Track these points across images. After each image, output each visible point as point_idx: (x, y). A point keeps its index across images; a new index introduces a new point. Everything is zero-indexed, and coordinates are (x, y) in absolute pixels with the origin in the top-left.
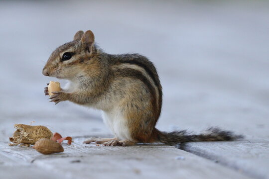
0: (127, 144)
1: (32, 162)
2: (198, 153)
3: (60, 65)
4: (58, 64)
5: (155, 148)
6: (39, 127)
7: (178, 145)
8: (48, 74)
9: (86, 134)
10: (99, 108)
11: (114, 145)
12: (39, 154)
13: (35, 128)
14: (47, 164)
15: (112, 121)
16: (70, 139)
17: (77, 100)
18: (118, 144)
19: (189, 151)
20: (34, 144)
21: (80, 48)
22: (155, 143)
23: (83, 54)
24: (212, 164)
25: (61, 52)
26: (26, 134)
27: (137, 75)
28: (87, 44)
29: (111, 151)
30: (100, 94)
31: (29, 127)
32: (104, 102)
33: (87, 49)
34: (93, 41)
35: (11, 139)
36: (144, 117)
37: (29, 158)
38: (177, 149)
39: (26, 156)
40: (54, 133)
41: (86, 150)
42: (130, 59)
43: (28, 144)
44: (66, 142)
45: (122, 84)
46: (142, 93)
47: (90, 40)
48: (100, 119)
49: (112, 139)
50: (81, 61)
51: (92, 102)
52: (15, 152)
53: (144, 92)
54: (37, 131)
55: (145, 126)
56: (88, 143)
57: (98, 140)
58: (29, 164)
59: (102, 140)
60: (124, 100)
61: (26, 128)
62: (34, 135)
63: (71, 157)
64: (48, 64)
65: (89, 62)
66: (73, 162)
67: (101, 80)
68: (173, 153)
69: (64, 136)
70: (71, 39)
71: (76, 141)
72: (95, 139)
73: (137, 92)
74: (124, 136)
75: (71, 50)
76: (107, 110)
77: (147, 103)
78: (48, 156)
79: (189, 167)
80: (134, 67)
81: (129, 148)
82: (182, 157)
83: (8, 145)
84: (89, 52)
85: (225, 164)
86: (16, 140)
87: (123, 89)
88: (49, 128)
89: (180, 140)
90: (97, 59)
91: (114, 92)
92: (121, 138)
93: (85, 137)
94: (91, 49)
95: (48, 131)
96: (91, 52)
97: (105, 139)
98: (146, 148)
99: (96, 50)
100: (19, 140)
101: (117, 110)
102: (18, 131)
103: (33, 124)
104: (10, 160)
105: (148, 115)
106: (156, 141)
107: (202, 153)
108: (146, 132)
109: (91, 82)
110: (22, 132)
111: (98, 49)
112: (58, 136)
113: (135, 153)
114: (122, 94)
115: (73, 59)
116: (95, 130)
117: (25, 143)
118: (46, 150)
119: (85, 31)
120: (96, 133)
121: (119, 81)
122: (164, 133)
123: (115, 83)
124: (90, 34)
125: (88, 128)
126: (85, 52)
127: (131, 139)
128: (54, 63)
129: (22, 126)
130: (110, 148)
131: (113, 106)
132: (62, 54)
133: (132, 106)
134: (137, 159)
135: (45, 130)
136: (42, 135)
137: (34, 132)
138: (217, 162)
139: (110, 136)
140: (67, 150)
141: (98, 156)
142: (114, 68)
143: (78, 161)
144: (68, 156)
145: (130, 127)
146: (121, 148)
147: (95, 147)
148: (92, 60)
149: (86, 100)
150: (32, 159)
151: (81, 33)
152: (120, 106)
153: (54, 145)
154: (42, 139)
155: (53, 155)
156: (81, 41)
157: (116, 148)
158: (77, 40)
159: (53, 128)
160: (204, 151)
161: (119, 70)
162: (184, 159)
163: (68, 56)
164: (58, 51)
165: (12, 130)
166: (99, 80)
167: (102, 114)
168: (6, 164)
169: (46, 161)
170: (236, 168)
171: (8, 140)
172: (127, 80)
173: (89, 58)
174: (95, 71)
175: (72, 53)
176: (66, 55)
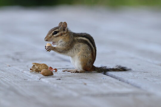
0: (81, 72)
1: (40, 79)
2: (112, 76)
3: (52, 36)
4: (51, 36)
5: (93, 74)
6: (43, 64)
7: (103, 73)
8: (47, 41)
9: (63, 68)
10: (68, 55)
11: (75, 73)
12: (43, 76)
13: (41, 65)
14: (46, 80)
15: (74, 62)
16: (56, 69)
18: (77, 72)
19: (108, 75)
20: (40, 71)
21: (61, 29)
22: (93, 72)
23: (62, 32)
24: (118, 81)
25: (53, 31)
26: (37, 67)
27: (85, 42)
28: (64, 28)
29: (74, 75)
30: (69, 49)
31: (39, 64)
32: (70, 53)
33: (64, 30)
34: (67, 26)
35: (31, 69)
36: (88, 61)
37: (38, 77)
38: (102, 74)
39: (37, 77)
40: (49, 67)
41: (63, 74)
42: (83, 35)
43: (38, 71)
44: (55, 71)
45: (79, 46)
46: (87, 50)
47: (65, 26)
48: (69, 61)
49: (74, 70)
50: (61, 35)
51: (65, 53)
52: (33, 75)
53: (88, 49)
54: (42, 66)
55: (88, 64)
56: (64, 71)
57: (68, 70)
58: (39, 80)
59: (70, 70)
60: (79, 53)
61: (37, 64)
62: (41, 68)
63: (57, 77)
64: (47, 36)
65: (65, 35)
66: (57, 79)
67: (70, 43)
68: (101, 76)
69: (54, 68)
70: (57, 25)
71: (59, 70)
72: (67, 70)
73: (85, 50)
74: (79, 69)
75: (57, 30)
76: (72, 57)
77: (90, 55)
78: (46, 77)
79: (108, 82)
80: (84, 39)
81: (82, 74)
82: (105, 78)
83: (29, 72)
84: (65, 31)
85: (123, 81)
86: (33, 70)
87: (79, 48)
88: (47, 65)
89: (104, 71)
90: (69, 34)
91: (75, 49)
92: (78, 69)
93: (63, 69)
94: (66, 30)
95: (47, 66)
96: (66, 31)
97: (71, 70)
98: (89, 74)
99: (68, 30)
100: (34, 70)
102: (34, 66)
103: (40, 63)
104: (30, 78)
105: (90, 60)
106: (93, 71)
107: (114, 76)
108: (89, 67)
109: (65, 44)
110: (35, 66)
111: (69, 30)
112: (51, 68)
113: (84, 76)
114: (79, 50)
115: (58, 34)
116: (67, 66)
117: (37, 71)
118: (46, 74)
119: (63, 22)
120: (68, 67)
121: (77, 45)
122: (97, 67)
123: (76, 45)
124: (65, 24)
125: (64, 65)
126: (63, 31)
127: (83, 70)
128: (50, 36)
129: (35, 64)
130: (73, 74)
131: (75, 55)
132: (53, 32)
133: (83, 56)
134: (85, 78)
135: (45, 65)
136: (44, 68)
137: (41, 66)
138: (120, 80)
139: (73, 68)
140: (55, 74)
141: (68, 77)
142: (75, 38)
143: (60, 79)
144: (55, 77)
145: (82, 65)
146: (78, 73)
147: (67, 73)
148: (66, 34)
149: (62, 51)
150: (40, 78)
151: (61, 23)
152: (78, 55)
153: (49, 72)
154: (44, 69)
155: (49, 77)
156: (61, 26)
157: (76, 74)
158: (60, 26)
159: (49, 64)
160: (114, 75)
161: (78, 40)
162: (105, 79)
163: (56, 33)
164: (52, 31)
165: (31, 66)
166: (69, 43)
168: (29, 80)
169: (46, 79)
170: (128, 83)
171: (30, 70)
172: (81, 44)
173: (65, 34)
174: (67, 40)
175: (57, 31)
176: (55, 32)
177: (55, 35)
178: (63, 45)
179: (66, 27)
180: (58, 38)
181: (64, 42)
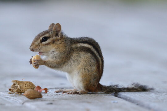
0: (82, 93)
1: (23, 104)
2: (126, 99)
3: (40, 44)
4: (39, 44)
5: (99, 96)
6: (27, 82)
7: (113, 94)
8: (33, 50)
9: (56, 87)
10: (64, 71)
11: (74, 94)
12: (27, 99)
13: (25, 83)
14: (32, 105)
16: (46, 90)
17: (50, 65)
18: (76, 93)
19: (120, 98)
20: (24, 93)
21: (52, 34)
22: (99, 93)
23: (54, 38)
24: (134, 106)
25: (41, 36)
26: (19, 87)
27: (88, 50)
28: (57, 32)
29: (72, 97)
30: (64, 62)
31: (21, 82)
32: (67, 67)
34: (61, 29)
35: (10, 90)
36: (93, 76)
37: (21, 101)
39: (19, 100)
40: (36, 86)
41: (56, 97)
42: (84, 40)
43: (20, 92)
44: (44, 91)
45: (79, 56)
46: (91, 61)
47: (59, 29)
48: (65, 78)
49: (73, 90)
50: (53, 42)
51: (59, 67)
52: (12, 98)
53: (92, 61)
54: (26, 85)
55: (93, 82)
56: (58, 92)
57: (64, 90)
58: (21, 105)
59: (66, 90)
60: (80, 66)
61: (19, 83)
62: (24, 87)
63: (47, 101)
64: (33, 44)
65: (58, 43)
66: (49, 104)
67: (66, 54)
69: (43, 88)
70: (47, 28)
71: (50, 91)
72: (62, 90)
73: (88, 61)
74: (80, 88)
75: (47, 35)
76: (69, 72)
77: (94, 68)
78: (32, 100)
79: (120, 107)
80: (86, 45)
81: (83, 96)
82: (116, 101)
83: (8, 93)
84: (58, 36)
85: (143, 106)
86: (13, 90)
87: (79, 59)
88: (33, 83)
89: (115, 91)
90: (64, 41)
91: (74, 61)
92: (78, 89)
93: (56, 88)
94: (59, 35)
95: (33, 85)
96: (59, 37)
97: (68, 90)
98: (93, 96)
99: (62, 35)
100: (15, 90)
101: (76, 72)
102: (14, 84)
103: (24, 81)
104: (9, 103)
105: (95, 75)
106: (99, 91)
107: (129, 99)
108: (94, 86)
109: (59, 55)
110: (17, 85)
111: (64, 34)
112: (39, 88)
113: (87, 98)
114: (79, 62)
115: (48, 41)
116: (62, 84)
117: (18, 92)
118: (32, 96)
119: (55, 24)
120: (63, 86)
121: (76, 54)
122: (105, 86)
123: (74, 56)
124: (59, 26)
125: (57, 83)
126: (56, 37)
127: (84, 90)
128: (37, 43)
129: (16, 81)
130: (71, 95)
131: (73, 70)
132: (41, 38)
133: (85, 69)
134: (88, 102)
135: (31, 84)
136: (29, 87)
137: (24, 85)
138: (137, 104)
139: (71, 88)
140: (44, 96)
141: (63, 101)
142: (74, 46)
143: (51, 104)
144: (45, 100)
145: (83, 83)
146: (78, 95)
147: (62, 95)
148: (60, 41)
149: (55, 66)
150: (23, 102)
151: (53, 24)
152: (77, 69)
153: (36, 94)
154: (29, 90)
155: (36, 100)
156: (53, 30)
157: (75, 96)
158: (51, 29)
159: (36, 83)
160: (130, 98)
161: (77, 48)
162: (117, 103)
163: (45, 39)
164: (39, 36)
166: (64, 54)
167: (66, 74)
168: (7, 105)
169: (32, 103)
170: (149, 108)
171: (8, 90)
172: (82, 53)
173: (58, 40)
174: (62, 49)
175: (48, 37)
176: (44, 38)
177: (44, 43)
178: (56, 57)
179: (59, 31)
180: (49, 46)
181: (57, 53)
